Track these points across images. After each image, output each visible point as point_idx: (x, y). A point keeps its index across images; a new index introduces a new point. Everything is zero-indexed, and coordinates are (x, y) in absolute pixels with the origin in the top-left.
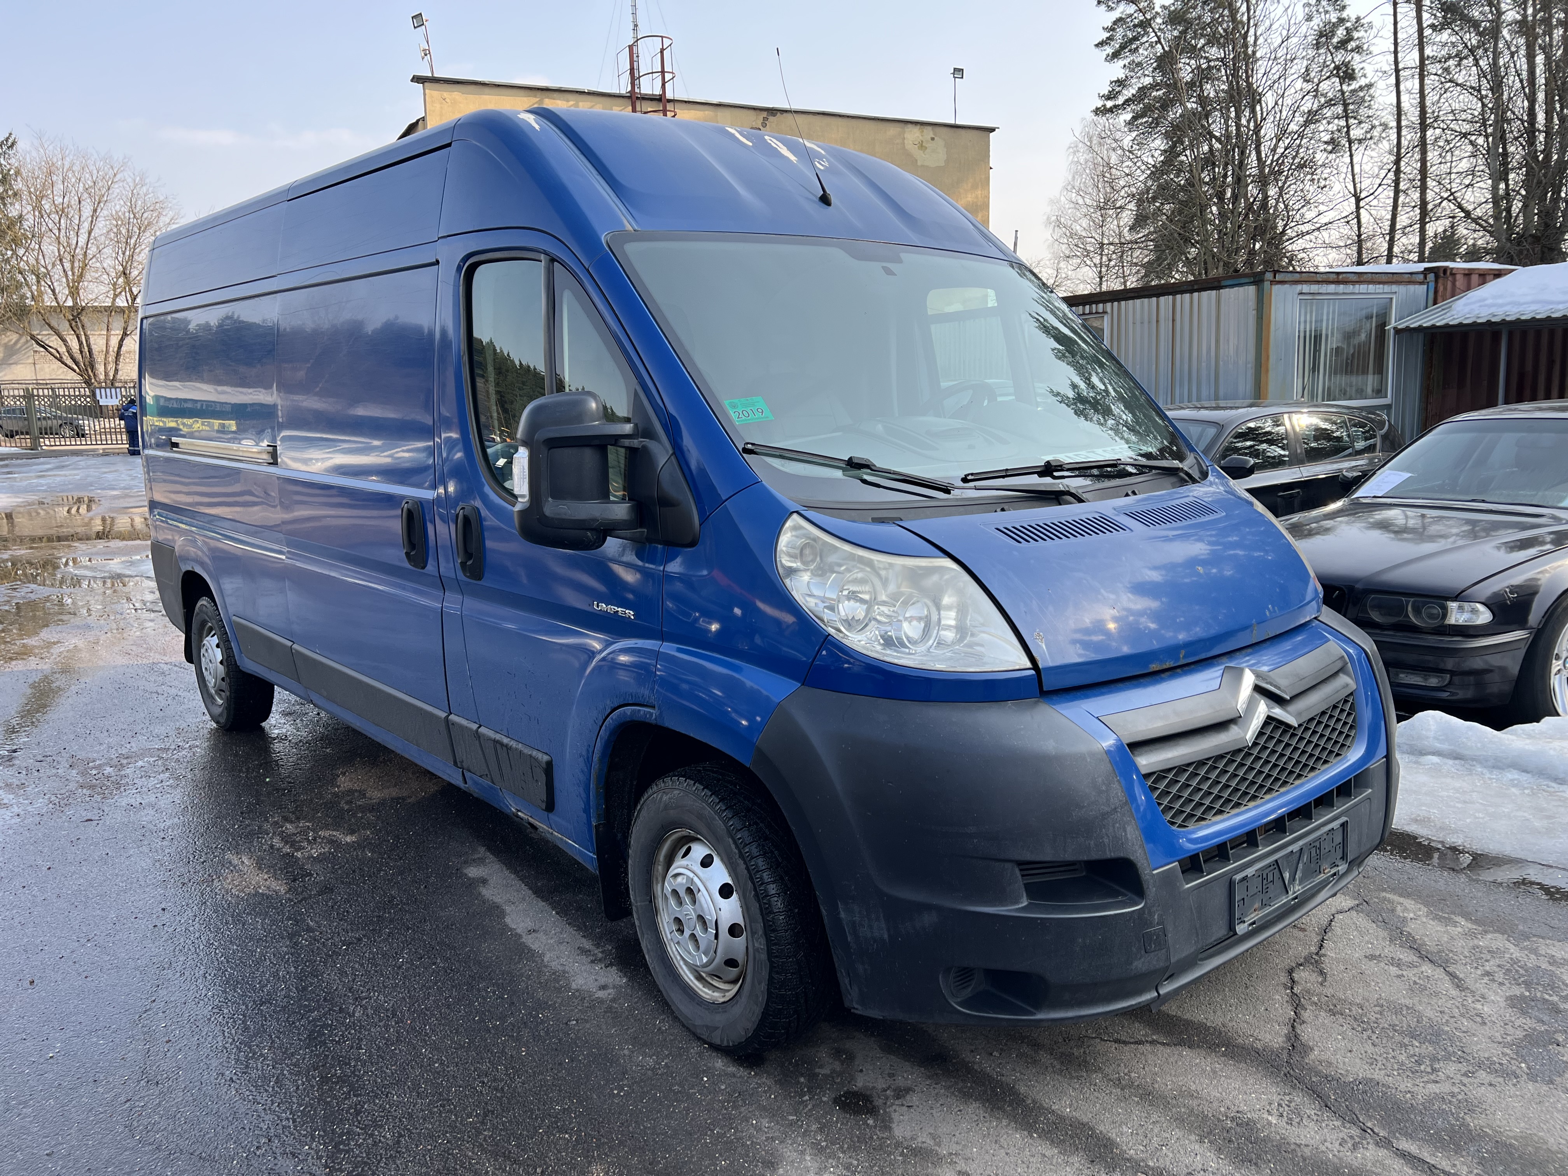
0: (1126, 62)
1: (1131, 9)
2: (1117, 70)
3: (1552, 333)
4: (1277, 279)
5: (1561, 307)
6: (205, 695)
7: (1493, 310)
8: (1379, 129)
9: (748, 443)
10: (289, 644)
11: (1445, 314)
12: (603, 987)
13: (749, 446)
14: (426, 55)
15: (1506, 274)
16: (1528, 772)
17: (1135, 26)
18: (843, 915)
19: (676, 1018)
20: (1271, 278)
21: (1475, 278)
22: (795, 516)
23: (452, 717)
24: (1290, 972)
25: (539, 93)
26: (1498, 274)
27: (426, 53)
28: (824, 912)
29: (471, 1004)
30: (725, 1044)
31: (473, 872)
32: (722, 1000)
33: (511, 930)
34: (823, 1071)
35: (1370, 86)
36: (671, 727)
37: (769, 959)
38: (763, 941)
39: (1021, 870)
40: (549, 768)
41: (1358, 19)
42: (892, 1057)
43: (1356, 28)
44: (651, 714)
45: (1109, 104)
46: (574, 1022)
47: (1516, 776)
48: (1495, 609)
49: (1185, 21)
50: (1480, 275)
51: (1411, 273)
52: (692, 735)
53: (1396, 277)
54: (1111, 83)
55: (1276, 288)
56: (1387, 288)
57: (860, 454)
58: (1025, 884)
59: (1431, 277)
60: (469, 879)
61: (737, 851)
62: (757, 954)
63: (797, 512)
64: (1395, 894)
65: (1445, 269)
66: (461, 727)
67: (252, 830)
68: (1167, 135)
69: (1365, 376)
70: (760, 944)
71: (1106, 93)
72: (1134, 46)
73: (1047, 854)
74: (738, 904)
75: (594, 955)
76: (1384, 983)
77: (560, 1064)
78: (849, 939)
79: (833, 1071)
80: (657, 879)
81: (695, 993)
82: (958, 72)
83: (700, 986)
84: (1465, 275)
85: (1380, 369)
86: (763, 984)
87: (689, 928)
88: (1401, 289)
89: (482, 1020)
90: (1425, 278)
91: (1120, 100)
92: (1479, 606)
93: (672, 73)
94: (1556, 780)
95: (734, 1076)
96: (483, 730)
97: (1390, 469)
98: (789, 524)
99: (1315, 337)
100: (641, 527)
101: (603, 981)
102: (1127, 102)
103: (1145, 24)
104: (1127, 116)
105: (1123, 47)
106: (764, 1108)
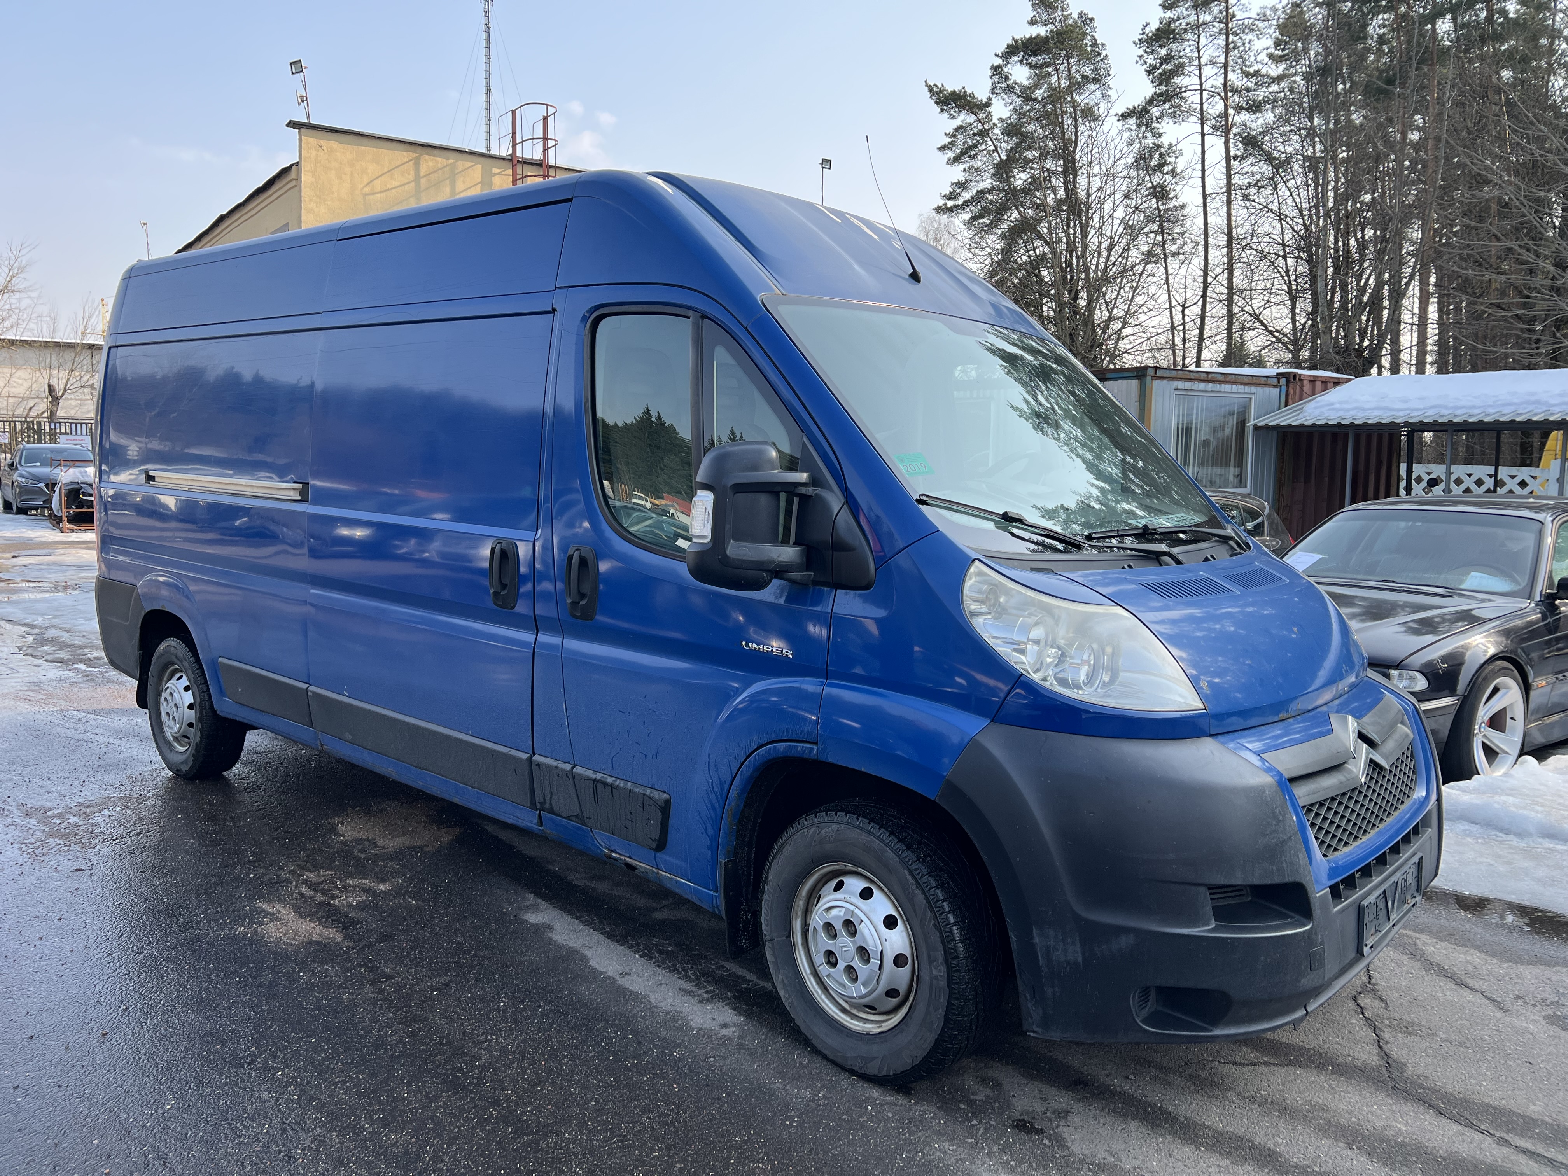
0: (966, 166)
1: (971, 118)
2: (958, 173)
3: (1380, 437)
4: (1157, 375)
5: (1401, 414)
6: (161, 742)
7: (1341, 414)
8: (1191, 246)
9: (923, 495)
10: (305, 686)
11: (1298, 415)
12: (725, 1026)
13: (924, 498)
14: (303, 101)
15: (1344, 383)
16: (1477, 824)
17: (974, 134)
18: (1037, 940)
19: (815, 1051)
20: (1153, 374)
21: (1318, 384)
22: (977, 562)
23: (537, 758)
24: (1355, 999)
25: (419, 149)
26: (1337, 383)
27: (304, 99)
28: (1013, 938)
29: (598, 1044)
30: (884, 1073)
31: (533, 918)
32: (878, 1031)
33: (602, 973)
34: (978, 1098)
35: (1183, 207)
36: (835, 762)
37: (949, 986)
38: (943, 968)
39: (1210, 894)
40: (666, 807)
41: (1170, 146)
42: (1037, 1083)
43: (1168, 154)
44: (812, 749)
45: (950, 203)
46: (712, 1059)
47: (1467, 827)
48: (1430, 677)
49: (1022, 134)
50: (1323, 382)
51: (1267, 377)
52: (863, 770)
53: (1255, 380)
54: (952, 184)
55: (1156, 383)
56: (1247, 389)
57: (1014, 510)
58: (1213, 907)
59: (1283, 381)
60: (532, 925)
61: (913, 882)
62: (935, 982)
63: (978, 559)
64: (1410, 930)
65: (1295, 375)
66: (549, 767)
67: (270, 879)
68: (1003, 236)
69: (1227, 469)
70: (940, 971)
71: (948, 193)
72: (973, 153)
73: (1238, 879)
74: (904, 934)
75: (699, 996)
76: (1437, 1007)
77: (719, 1099)
78: (1041, 963)
79: (988, 1097)
80: (797, 914)
81: (844, 1026)
82: (826, 163)
83: (848, 1019)
84: (1311, 381)
85: (1240, 463)
86: (940, 1011)
87: (844, 960)
88: (1259, 390)
89: (616, 1060)
90: (1279, 382)
91: (960, 202)
92: (1417, 673)
93: (555, 140)
94: (1502, 830)
95: (895, 1104)
96: (579, 770)
97: (1301, 550)
98: (972, 570)
99: (1187, 428)
100: (807, 570)
101: (721, 1019)
102: (967, 203)
103: (984, 134)
104: (967, 216)
105: (963, 153)
106: (938, 1133)
